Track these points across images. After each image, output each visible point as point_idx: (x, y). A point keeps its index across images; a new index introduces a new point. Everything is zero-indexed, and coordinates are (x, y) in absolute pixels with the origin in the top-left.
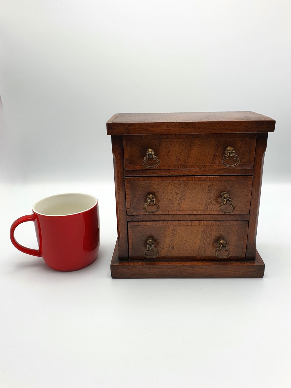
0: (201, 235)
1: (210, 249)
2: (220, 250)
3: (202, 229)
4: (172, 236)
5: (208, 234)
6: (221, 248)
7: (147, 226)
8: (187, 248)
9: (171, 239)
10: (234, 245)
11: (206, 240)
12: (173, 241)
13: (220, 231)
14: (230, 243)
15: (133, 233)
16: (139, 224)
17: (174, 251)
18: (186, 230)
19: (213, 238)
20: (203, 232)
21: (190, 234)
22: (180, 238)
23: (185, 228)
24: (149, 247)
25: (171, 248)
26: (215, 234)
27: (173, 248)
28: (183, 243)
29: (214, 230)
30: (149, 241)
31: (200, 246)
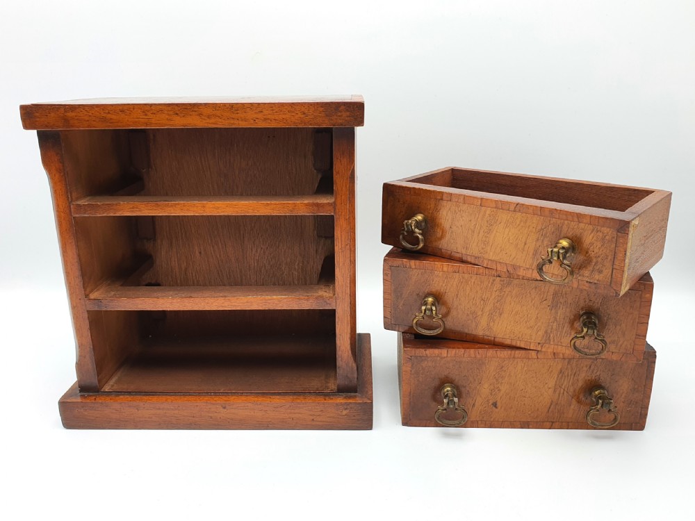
0: (555, 378)
1: (572, 407)
2: (598, 411)
3: (560, 366)
4: (495, 380)
5: (571, 375)
6: (599, 407)
7: (442, 358)
8: (524, 404)
9: (492, 387)
10: (623, 400)
11: (566, 389)
12: (496, 390)
13: (595, 371)
14: (615, 395)
15: (413, 372)
16: (426, 355)
17: (497, 410)
18: (525, 369)
19: (580, 384)
20: (561, 373)
21: (532, 377)
22: (511, 384)
23: (523, 365)
24: (448, 403)
25: (490, 404)
26: (583, 376)
27: (495, 405)
28: (516, 394)
29: (585, 369)
30: (448, 391)
31: (552, 401)
